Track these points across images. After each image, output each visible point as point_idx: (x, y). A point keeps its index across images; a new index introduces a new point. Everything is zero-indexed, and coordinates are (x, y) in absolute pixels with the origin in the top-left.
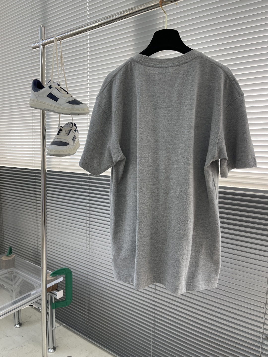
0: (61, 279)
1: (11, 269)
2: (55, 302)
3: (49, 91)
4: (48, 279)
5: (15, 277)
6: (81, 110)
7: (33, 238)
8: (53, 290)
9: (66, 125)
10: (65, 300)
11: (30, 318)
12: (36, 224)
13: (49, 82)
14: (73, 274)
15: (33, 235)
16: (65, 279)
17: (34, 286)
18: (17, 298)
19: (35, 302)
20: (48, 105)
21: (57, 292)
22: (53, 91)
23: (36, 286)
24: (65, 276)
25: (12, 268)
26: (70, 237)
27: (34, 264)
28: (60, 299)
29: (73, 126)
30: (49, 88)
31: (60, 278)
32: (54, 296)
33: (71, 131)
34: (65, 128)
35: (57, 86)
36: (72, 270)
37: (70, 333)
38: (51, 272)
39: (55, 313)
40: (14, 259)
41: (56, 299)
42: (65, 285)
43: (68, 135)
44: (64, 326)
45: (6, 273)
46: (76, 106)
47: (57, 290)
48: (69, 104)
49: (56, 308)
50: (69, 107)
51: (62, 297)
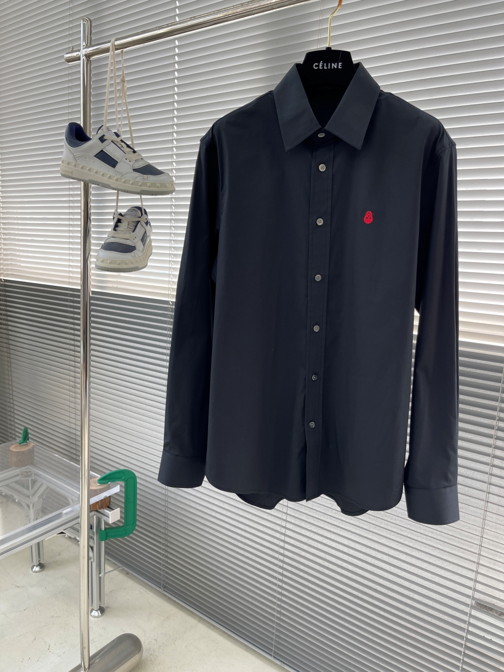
0: (116, 489)
1: (27, 467)
2: (105, 528)
3: (100, 147)
4: (91, 488)
5: (34, 482)
6: (158, 185)
8: (102, 507)
9: (130, 212)
10: (123, 526)
11: (60, 555)
13: (100, 128)
14: (138, 480)
16: (123, 490)
17: (69, 499)
18: (37, 519)
19: (70, 527)
21: (110, 511)
22: (107, 147)
23: (72, 500)
24: (123, 484)
25: (30, 467)
27: (68, 461)
28: (114, 523)
29: (142, 215)
30: (99, 142)
31: (115, 486)
32: (105, 518)
33: (139, 224)
34: (128, 217)
35: (115, 138)
36: (137, 474)
38: (99, 476)
39: (106, 547)
40: (32, 451)
41: (106, 523)
42: (123, 501)
43: (134, 231)
44: (122, 571)
45: (18, 475)
46: (152, 178)
47: (109, 508)
48: (137, 174)
49: (106, 539)
50: (138, 179)
51: (119, 521)
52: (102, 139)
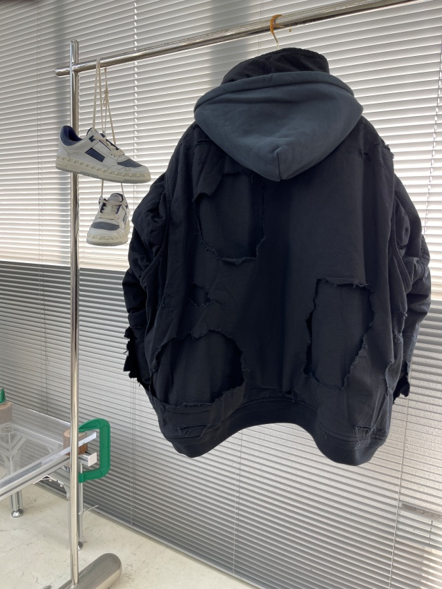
0: (93, 436)
1: (7, 423)
2: (83, 471)
3: (90, 145)
5: (13, 437)
6: (138, 175)
7: (39, 375)
8: (81, 453)
9: (113, 198)
10: (99, 468)
12: (44, 353)
13: (89, 130)
14: (111, 430)
16: (99, 436)
18: (15, 470)
20: (87, 166)
21: (88, 456)
22: (95, 146)
28: (91, 466)
29: (123, 200)
30: (89, 141)
31: (92, 434)
32: (82, 462)
33: (121, 208)
34: (111, 201)
35: (101, 138)
37: (103, 521)
39: (84, 489)
40: (10, 409)
41: (85, 467)
43: (117, 213)
44: (93, 511)
46: (133, 170)
47: (87, 453)
48: (121, 167)
49: (84, 481)
50: (121, 171)
51: (96, 464)
52: (92, 139)
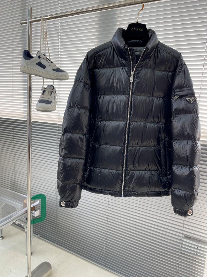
2: (33, 219)
3: (39, 60)
6: (63, 76)
7: (11, 172)
8: (32, 210)
9: (49, 87)
11: (9, 232)
12: (13, 162)
13: (38, 53)
15: (11, 170)
17: (16, 208)
20: (37, 71)
21: (35, 212)
22: (41, 61)
24: (40, 200)
26: (43, 171)
31: (37, 201)
33: (53, 92)
34: (48, 89)
35: (44, 57)
36: (46, 196)
37: (42, 242)
43: (51, 95)
46: (60, 73)
48: (54, 72)
51: (39, 215)
52: (39, 57)
